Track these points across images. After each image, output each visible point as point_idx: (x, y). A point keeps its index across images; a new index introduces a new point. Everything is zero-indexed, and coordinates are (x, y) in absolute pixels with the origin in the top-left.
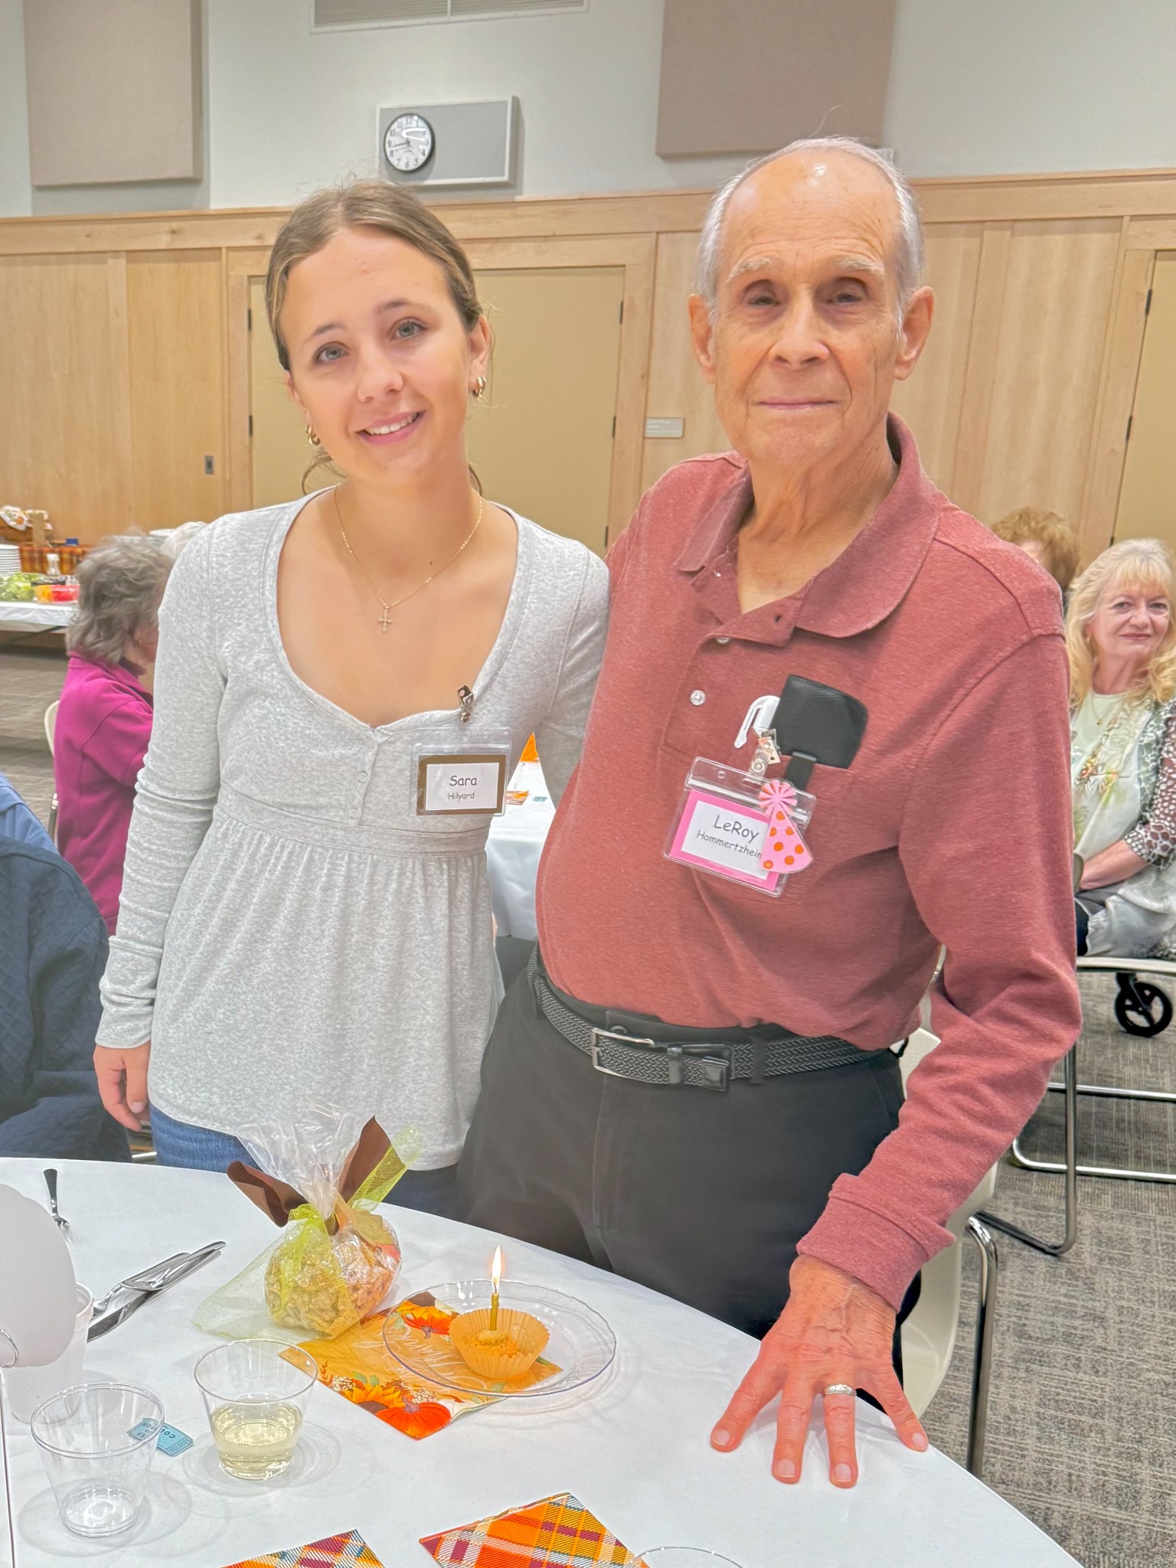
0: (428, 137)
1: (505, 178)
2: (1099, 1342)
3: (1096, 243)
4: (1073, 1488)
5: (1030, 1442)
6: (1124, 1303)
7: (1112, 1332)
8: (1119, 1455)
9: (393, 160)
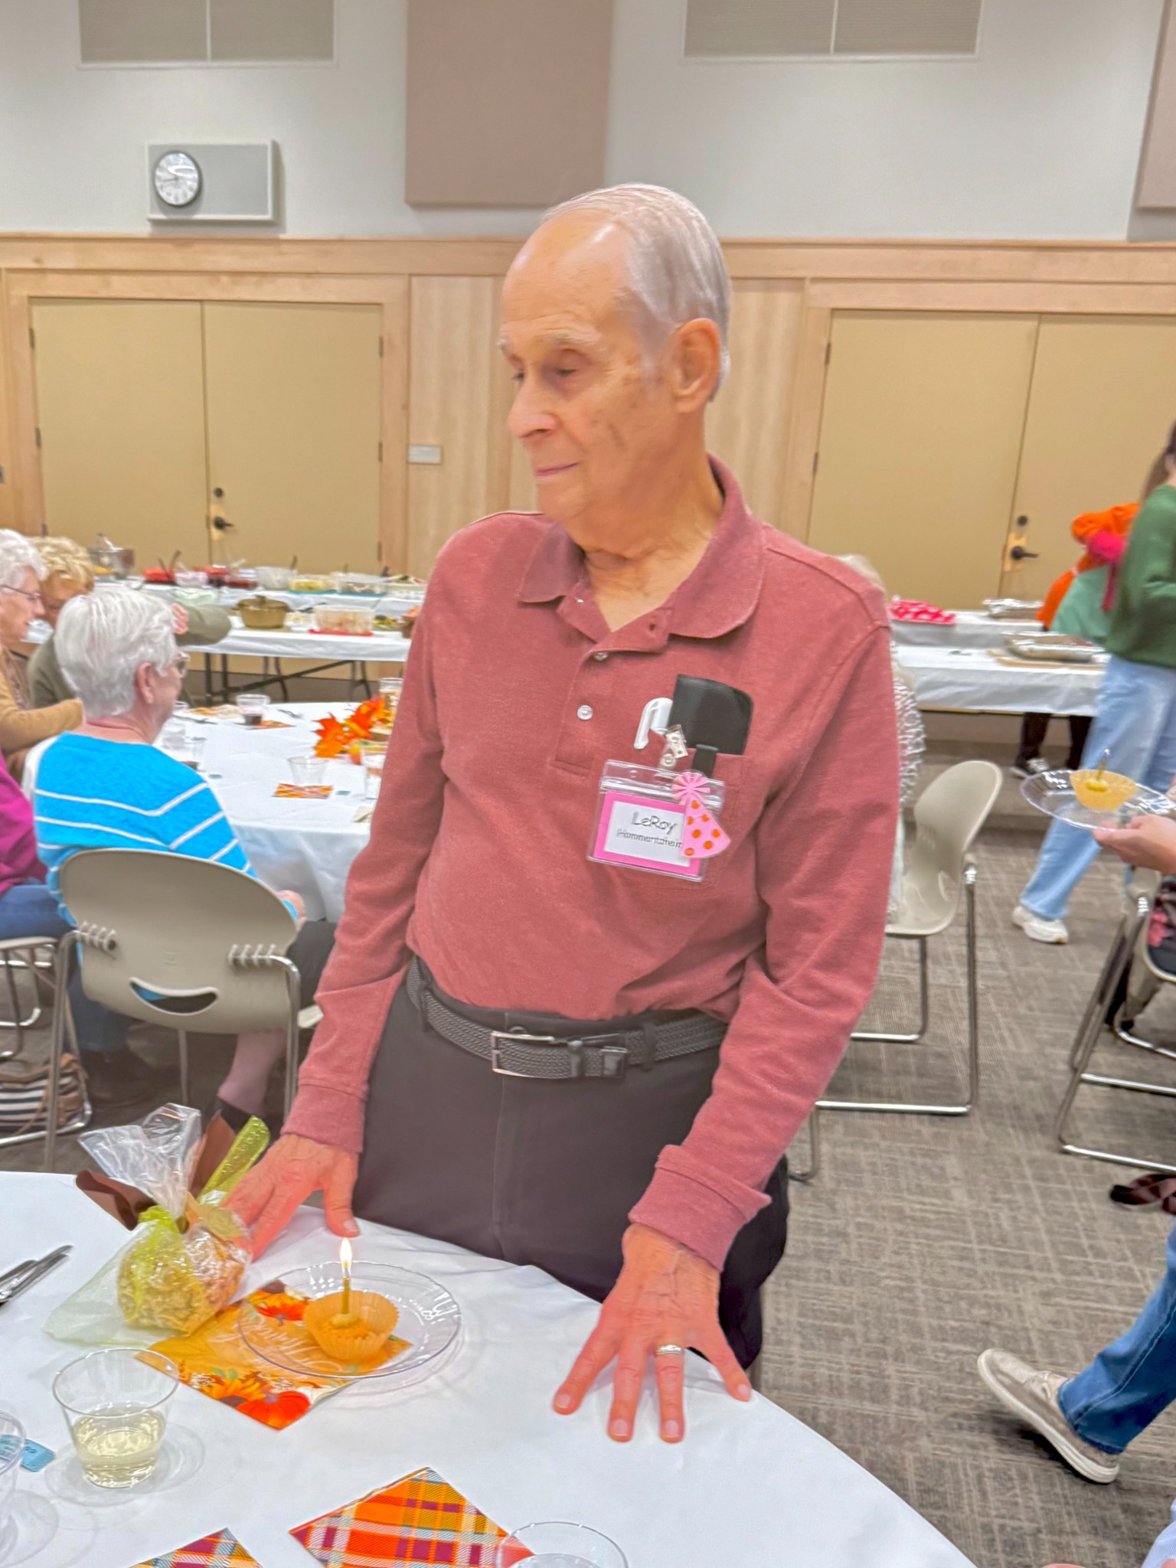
0: (196, 175)
1: (268, 216)
2: (844, 1255)
3: (784, 300)
4: (835, 1388)
5: (795, 1350)
6: (860, 1219)
7: (854, 1246)
8: (868, 1355)
9: (163, 194)
